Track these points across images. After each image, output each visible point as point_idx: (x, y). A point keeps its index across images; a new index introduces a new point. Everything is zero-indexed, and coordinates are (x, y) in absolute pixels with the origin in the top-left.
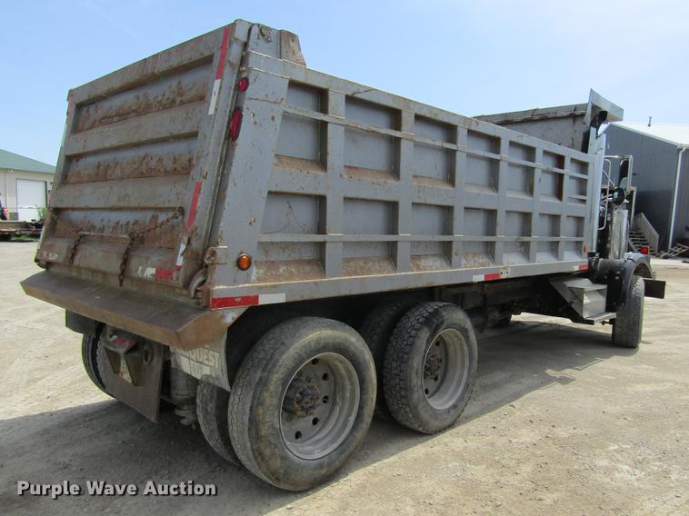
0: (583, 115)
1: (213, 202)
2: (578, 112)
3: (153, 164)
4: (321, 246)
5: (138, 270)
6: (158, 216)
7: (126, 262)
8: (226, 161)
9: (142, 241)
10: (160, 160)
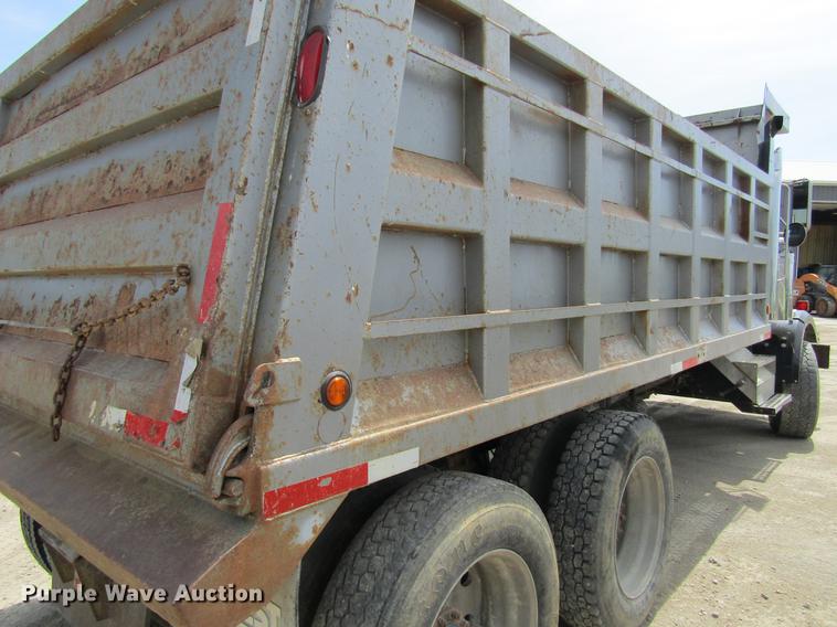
0: (755, 122)
1: (261, 251)
2: (748, 118)
3: (124, 179)
4: (473, 337)
5: (87, 409)
6: (133, 287)
7: (65, 387)
8: (289, 153)
9: (101, 340)
10: (139, 170)
